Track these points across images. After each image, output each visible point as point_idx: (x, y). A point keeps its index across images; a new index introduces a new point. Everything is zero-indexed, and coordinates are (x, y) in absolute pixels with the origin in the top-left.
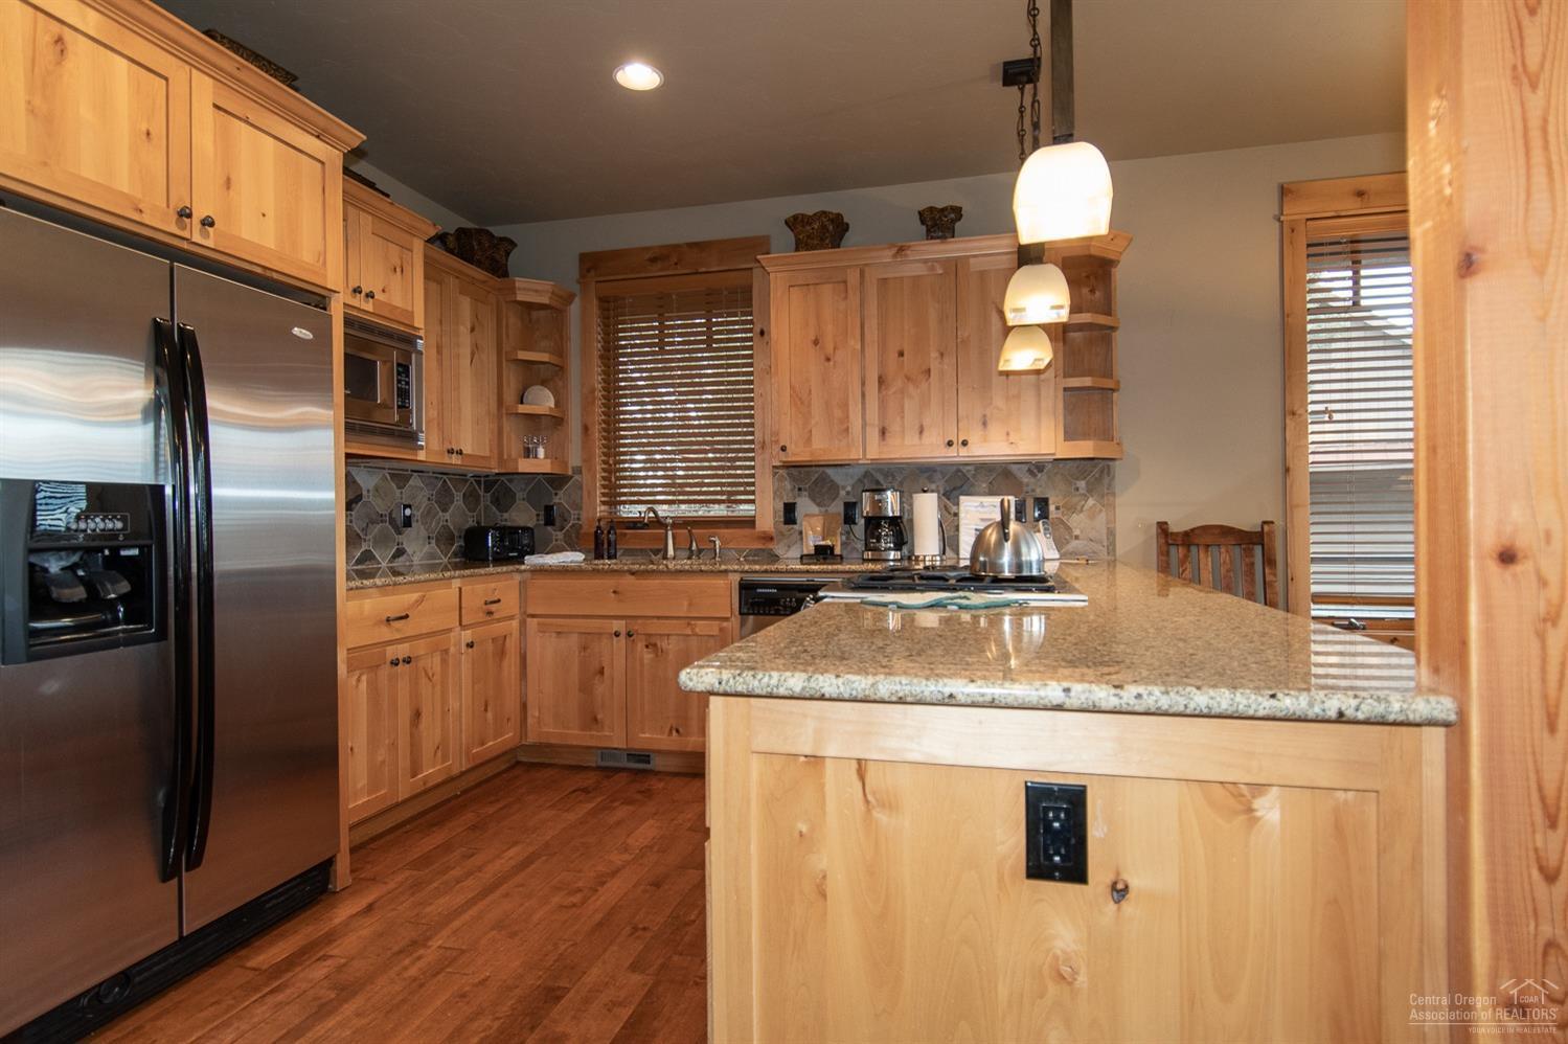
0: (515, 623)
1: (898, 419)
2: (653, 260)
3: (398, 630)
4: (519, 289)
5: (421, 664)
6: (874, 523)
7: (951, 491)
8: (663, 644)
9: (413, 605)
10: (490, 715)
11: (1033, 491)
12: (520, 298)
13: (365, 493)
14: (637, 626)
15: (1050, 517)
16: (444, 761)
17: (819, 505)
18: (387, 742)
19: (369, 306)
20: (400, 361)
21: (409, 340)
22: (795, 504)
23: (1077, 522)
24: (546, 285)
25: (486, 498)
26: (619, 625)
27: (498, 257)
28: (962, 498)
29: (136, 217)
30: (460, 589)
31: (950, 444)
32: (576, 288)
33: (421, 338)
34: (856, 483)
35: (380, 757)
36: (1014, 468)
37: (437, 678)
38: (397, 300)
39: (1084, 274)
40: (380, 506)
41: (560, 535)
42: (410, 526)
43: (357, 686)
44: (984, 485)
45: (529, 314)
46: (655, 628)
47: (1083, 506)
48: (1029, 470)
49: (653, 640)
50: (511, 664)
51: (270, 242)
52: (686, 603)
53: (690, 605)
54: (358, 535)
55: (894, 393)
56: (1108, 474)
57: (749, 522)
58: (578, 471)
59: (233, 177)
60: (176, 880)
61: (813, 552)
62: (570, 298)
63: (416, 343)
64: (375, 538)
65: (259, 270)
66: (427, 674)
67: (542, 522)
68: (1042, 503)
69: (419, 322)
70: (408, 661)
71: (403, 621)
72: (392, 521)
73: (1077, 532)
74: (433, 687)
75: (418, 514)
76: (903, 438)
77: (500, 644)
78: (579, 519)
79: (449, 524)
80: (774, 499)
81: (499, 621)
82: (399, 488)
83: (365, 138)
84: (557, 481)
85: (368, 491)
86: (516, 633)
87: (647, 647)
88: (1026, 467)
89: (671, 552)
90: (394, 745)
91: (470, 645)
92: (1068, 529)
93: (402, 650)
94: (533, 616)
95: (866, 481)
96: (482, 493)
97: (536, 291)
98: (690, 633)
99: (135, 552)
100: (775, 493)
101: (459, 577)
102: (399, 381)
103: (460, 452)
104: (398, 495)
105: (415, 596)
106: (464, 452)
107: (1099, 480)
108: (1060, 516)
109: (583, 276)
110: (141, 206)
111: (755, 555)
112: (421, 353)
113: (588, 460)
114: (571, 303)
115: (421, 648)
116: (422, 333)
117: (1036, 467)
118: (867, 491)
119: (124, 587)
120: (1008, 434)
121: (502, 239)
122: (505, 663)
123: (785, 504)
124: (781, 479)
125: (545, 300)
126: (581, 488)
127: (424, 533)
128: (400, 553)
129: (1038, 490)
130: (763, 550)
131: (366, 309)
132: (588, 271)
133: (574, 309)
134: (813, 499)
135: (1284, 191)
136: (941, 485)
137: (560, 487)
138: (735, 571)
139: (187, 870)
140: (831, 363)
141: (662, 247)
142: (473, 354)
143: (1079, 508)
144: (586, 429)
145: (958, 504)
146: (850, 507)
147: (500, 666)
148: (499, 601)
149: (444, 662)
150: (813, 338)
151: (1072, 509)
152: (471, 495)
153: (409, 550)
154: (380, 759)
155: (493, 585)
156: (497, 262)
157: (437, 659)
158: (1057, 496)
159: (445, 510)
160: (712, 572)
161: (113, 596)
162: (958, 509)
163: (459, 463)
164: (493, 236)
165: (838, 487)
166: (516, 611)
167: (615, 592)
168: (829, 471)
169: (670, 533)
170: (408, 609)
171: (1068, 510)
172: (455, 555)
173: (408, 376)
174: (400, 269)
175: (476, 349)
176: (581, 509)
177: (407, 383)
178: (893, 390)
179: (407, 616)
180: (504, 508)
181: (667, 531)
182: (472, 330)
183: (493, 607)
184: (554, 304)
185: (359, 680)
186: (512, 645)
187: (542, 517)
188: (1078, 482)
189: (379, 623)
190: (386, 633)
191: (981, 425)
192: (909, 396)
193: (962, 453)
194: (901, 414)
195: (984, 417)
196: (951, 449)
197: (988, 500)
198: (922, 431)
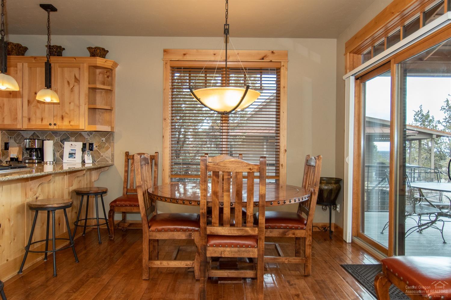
1: (34, 115)
6: (30, 150)
7: (62, 140)
15: (94, 149)
17: (17, 143)
22: (8, 143)
23: (102, 151)
28: (65, 142)
31: (50, 124)
36: (83, 133)
39: (105, 71)
44: (73, 138)
47: (104, 146)
48: (88, 134)
55: (33, 106)
56: (112, 136)
61: (10, 160)
68: (91, 145)
73: (102, 154)
76: (36, 122)
80: (1, 141)
88: (86, 133)
92: (99, 153)
100: (2, 139)
107: (109, 138)
108: (97, 149)
120: (70, 122)
123: (5, 143)
124: (4, 134)
129: (90, 141)
134: (15, 141)
135: (165, 51)
136: (58, 138)
140: (12, 95)
145: (64, 144)
151: (101, 147)
158: (96, 143)
162: (64, 146)
168: (20, 132)
171: (99, 147)
188: (103, 138)
191: (61, 119)
192: (38, 108)
193: (55, 127)
194: (35, 113)
195: (62, 116)
196: (51, 126)
197: (74, 143)
198: (42, 120)
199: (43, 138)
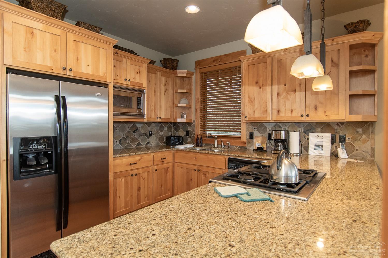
0: (171, 164)
1: (284, 107)
2: (214, 61)
3: (133, 167)
4: (178, 73)
5: (141, 175)
6: (277, 141)
7: (306, 131)
8: (207, 174)
9: (138, 160)
10: (162, 188)
11: (339, 132)
12: (178, 75)
13: (139, 128)
14: (201, 168)
15: (346, 142)
16: (148, 200)
17: (260, 133)
18: (130, 195)
19: (129, 83)
20: (138, 96)
21: (142, 91)
22: (253, 133)
23: (357, 145)
24: (185, 71)
25: (173, 128)
26: (196, 167)
27: (174, 65)
28: (310, 133)
29: (51, 71)
30: (153, 155)
31: (302, 116)
32: (194, 71)
33: (145, 90)
34: (273, 127)
35: (128, 198)
36: (331, 124)
37: (146, 179)
38: (138, 81)
39: (363, 50)
40: (143, 131)
41: (190, 139)
42: (151, 136)
43: (121, 181)
44: (319, 129)
45: (183, 79)
46: (205, 169)
47: (360, 139)
48: (337, 124)
49: (204, 173)
50: (170, 175)
51: (90, 72)
52: (213, 164)
53: (214, 164)
54: (137, 139)
55: (283, 98)
56: (372, 127)
57: (239, 138)
58: (194, 121)
59: (79, 57)
60: (60, 231)
61: (257, 149)
62: (193, 74)
63: (144, 91)
64: (141, 139)
65: (87, 80)
66: (142, 178)
67: (186, 135)
69: (145, 85)
70: (136, 175)
71: (135, 164)
72: (146, 135)
73: (357, 148)
74: (145, 181)
75: (154, 133)
76: (285, 114)
77: (166, 170)
78: (194, 135)
79: (163, 135)
80: (247, 131)
81: (166, 163)
82: (148, 127)
83: (118, 41)
84: (189, 124)
85: (140, 128)
86: (171, 167)
87: (203, 174)
89: (216, 146)
90: (132, 196)
91: (156, 170)
92: (353, 146)
93: (135, 172)
94: (176, 162)
95: (276, 126)
96: (172, 127)
97: (183, 73)
98: (214, 172)
99: (50, 152)
100: (247, 129)
101: (153, 152)
102: (138, 102)
103: (160, 118)
104: (148, 128)
105: (139, 158)
106: (162, 117)
107: (368, 129)
108: (350, 142)
109: (196, 67)
110: (52, 69)
111: (241, 148)
112: (145, 94)
113: (196, 118)
114: (193, 75)
115: (141, 171)
116: (146, 89)
117: (340, 124)
118: (274, 131)
119: (46, 161)
120: (325, 112)
121: (174, 60)
122: (168, 174)
123: (250, 133)
124: (249, 125)
125: (185, 75)
126: (195, 126)
127: (155, 138)
128: (148, 143)
129: (341, 131)
130: (243, 147)
131: (128, 84)
132: (197, 66)
133: (194, 77)
134: (259, 131)
136: (302, 129)
137: (190, 126)
138: (227, 155)
139: (63, 229)
140: (262, 89)
141: (216, 57)
142: (165, 92)
143: (358, 139)
144: (196, 110)
145: (308, 135)
146: (270, 135)
147: (166, 175)
148: (166, 158)
149: (148, 174)
150: (256, 81)
151: (355, 139)
152: (169, 127)
153: (151, 142)
154: (128, 199)
155: (164, 154)
156: (174, 66)
157: (146, 174)
158: (349, 134)
159: (161, 132)
160: (220, 155)
161: (43, 163)
162: (309, 137)
163: (160, 120)
164: (172, 59)
165: (267, 128)
166: (172, 161)
167: (195, 158)
168: (264, 124)
169: (216, 141)
170: (137, 161)
171: (354, 139)
172: (164, 143)
173: (141, 100)
174: (139, 72)
175: (166, 91)
176: (195, 132)
177: (141, 102)
178: (282, 97)
179: (136, 163)
180: (177, 131)
181: (215, 139)
182: (165, 85)
183: (164, 160)
184: (188, 76)
185: (122, 180)
186: (170, 170)
187: (186, 134)
188: (358, 129)
189: (128, 165)
190: (130, 168)
191: (314, 109)
192: (288, 99)
193: (307, 119)
194: (285, 105)
195: (316, 106)
196: (303, 117)
197: (320, 135)
198: (292, 111)
199: (285, 129)
